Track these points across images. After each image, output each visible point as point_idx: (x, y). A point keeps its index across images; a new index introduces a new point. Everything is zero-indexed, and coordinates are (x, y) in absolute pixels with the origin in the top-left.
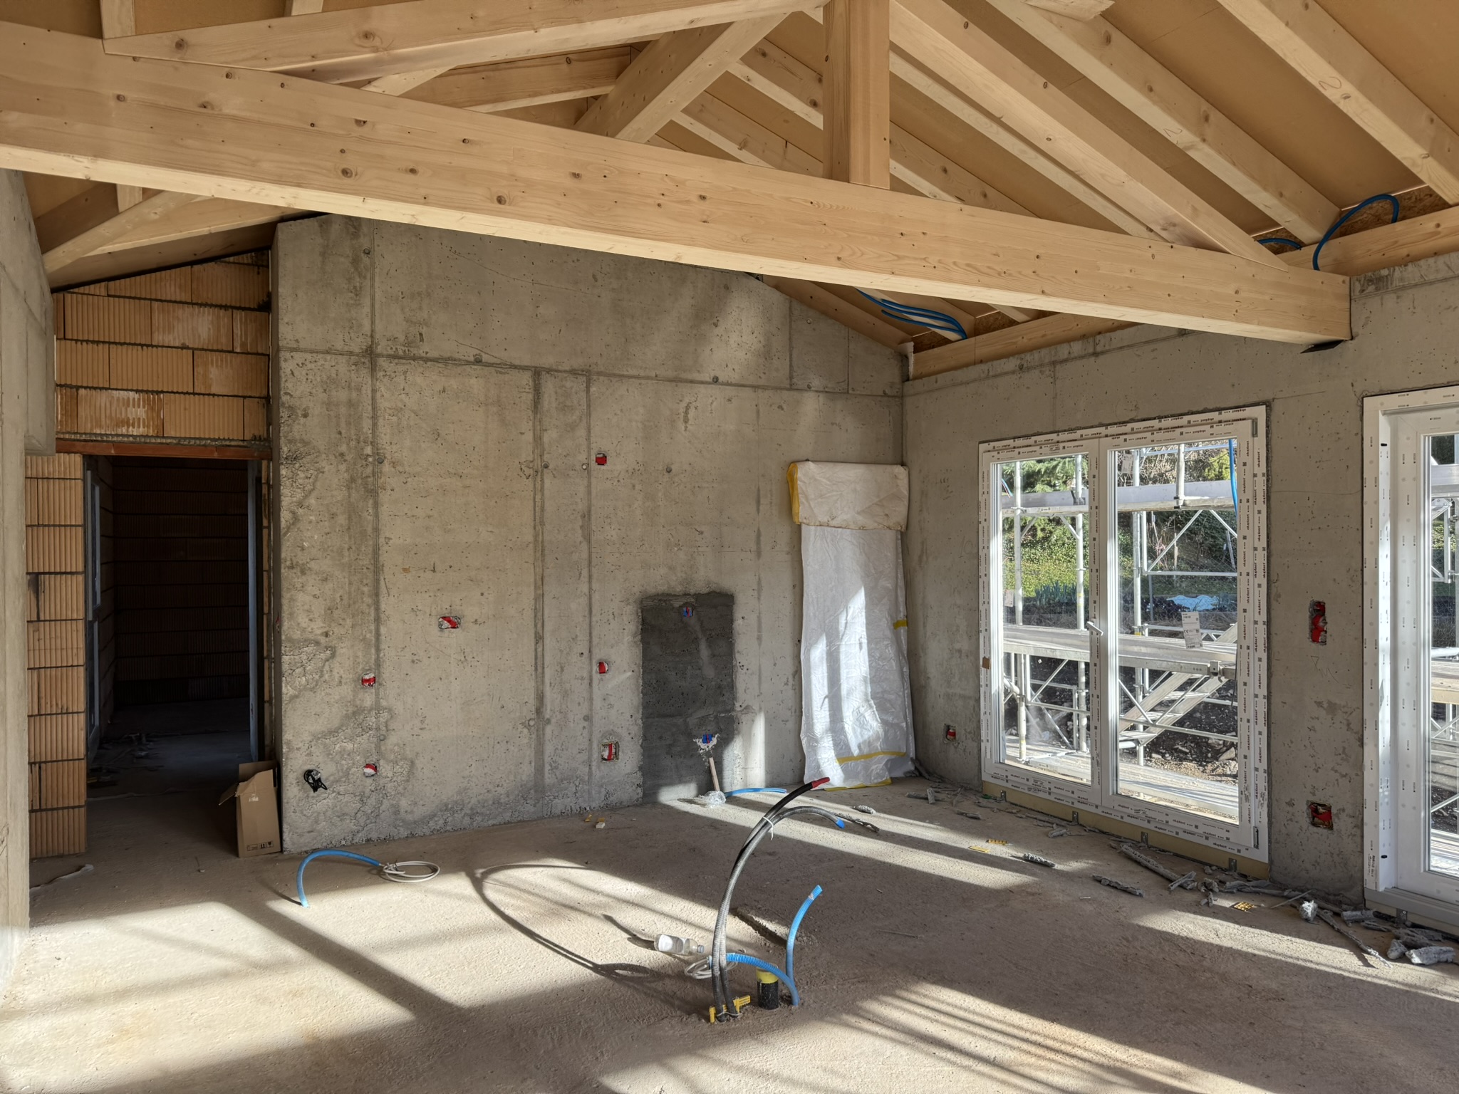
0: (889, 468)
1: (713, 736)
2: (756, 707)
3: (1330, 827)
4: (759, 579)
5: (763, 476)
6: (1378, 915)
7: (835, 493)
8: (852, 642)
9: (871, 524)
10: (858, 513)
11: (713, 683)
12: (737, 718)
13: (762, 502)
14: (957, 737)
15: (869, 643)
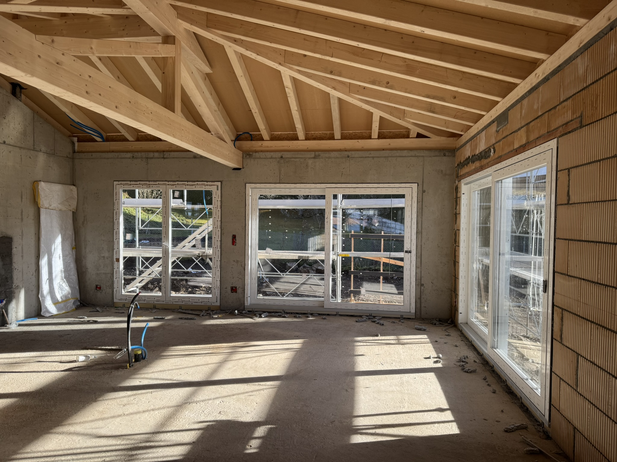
0: (69, 186)
1: (4, 300)
2: (21, 286)
3: (236, 292)
4: (22, 231)
5: (24, 186)
6: (249, 311)
7: (51, 195)
8: (57, 256)
9: (64, 209)
10: (59, 204)
11: (4, 277)
12: (13, 291)
13: (23, 197)
14: (102, 289)
15: (63, 256)
